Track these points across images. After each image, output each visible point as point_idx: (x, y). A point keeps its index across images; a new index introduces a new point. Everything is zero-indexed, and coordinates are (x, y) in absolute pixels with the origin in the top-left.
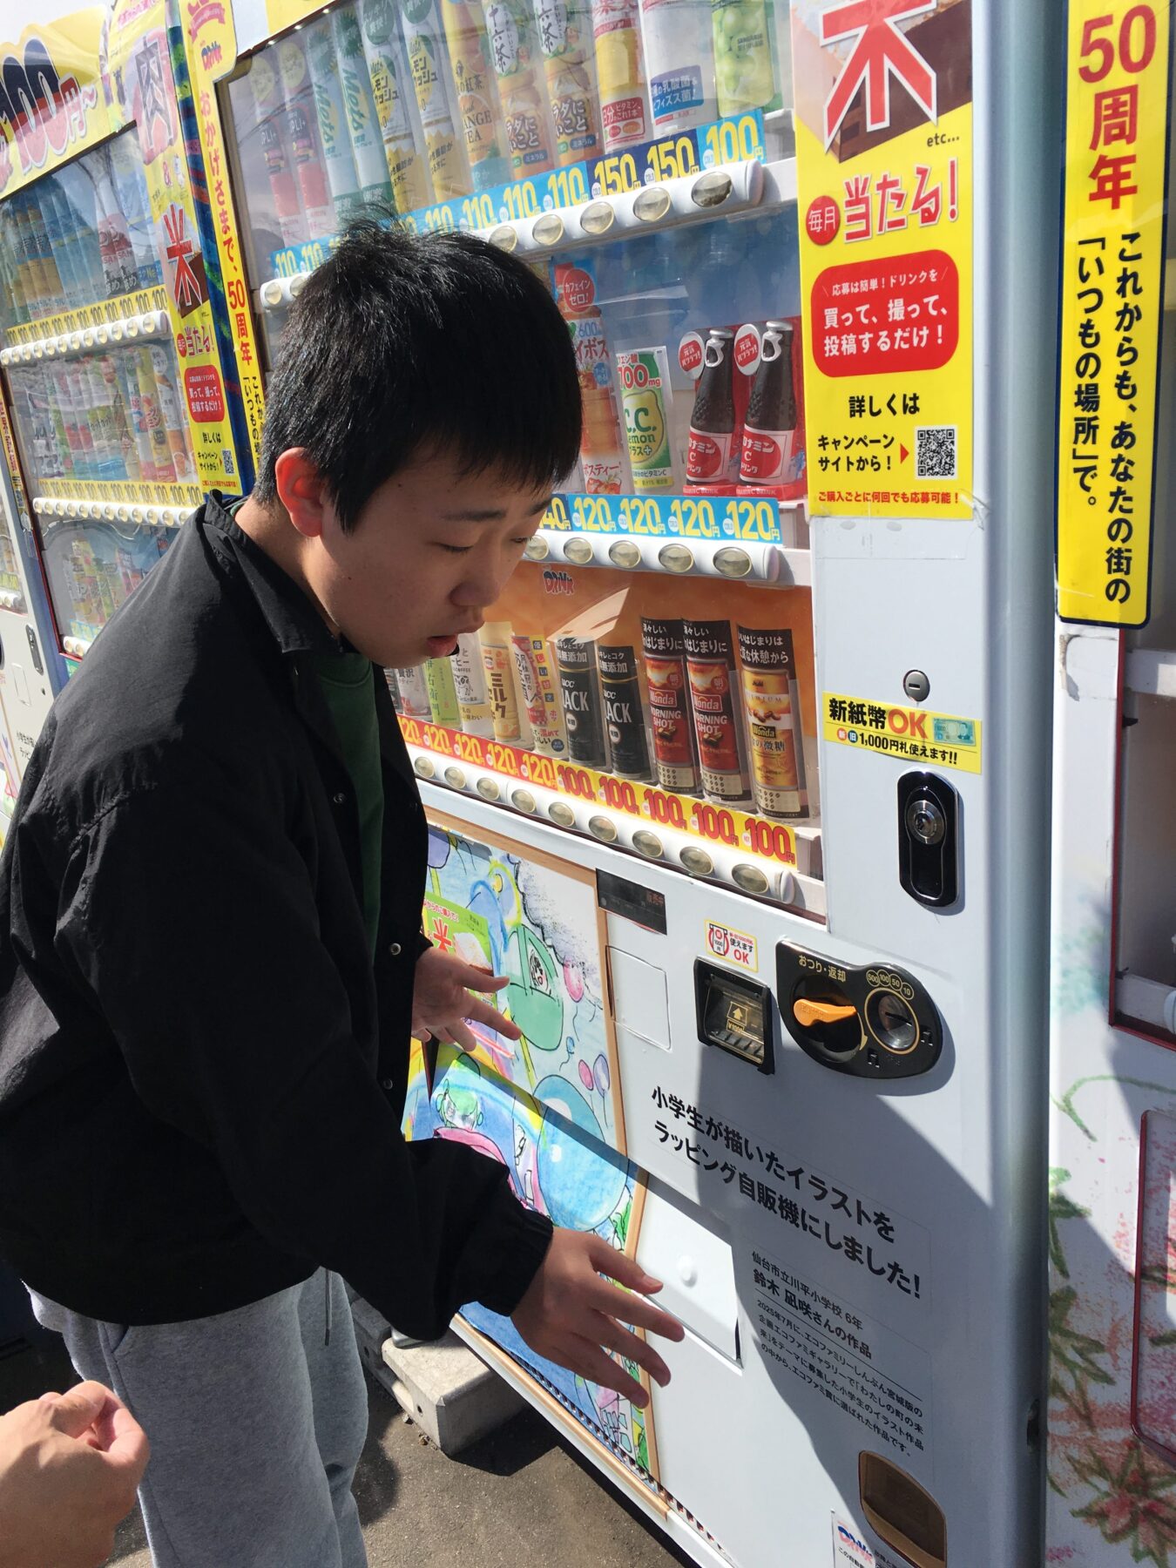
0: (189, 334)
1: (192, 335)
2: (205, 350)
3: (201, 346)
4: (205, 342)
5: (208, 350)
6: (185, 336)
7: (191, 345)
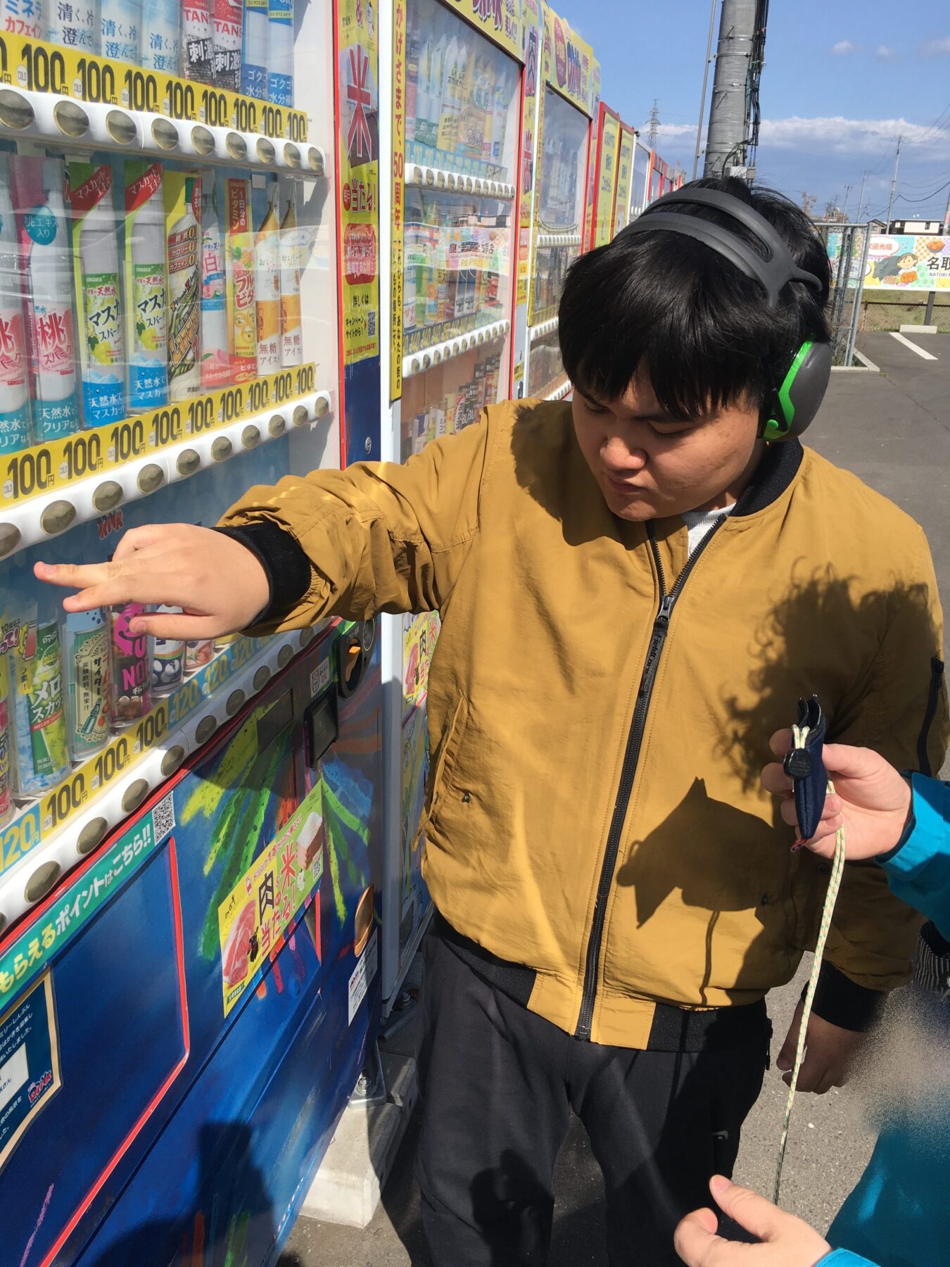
0: (355, 187)
1: (358, 189)
2: (367, 209)
3: (364, 203)
4: (368, 200)
5: (370, 209)
6: (352, 188)
7: (355, 199)
